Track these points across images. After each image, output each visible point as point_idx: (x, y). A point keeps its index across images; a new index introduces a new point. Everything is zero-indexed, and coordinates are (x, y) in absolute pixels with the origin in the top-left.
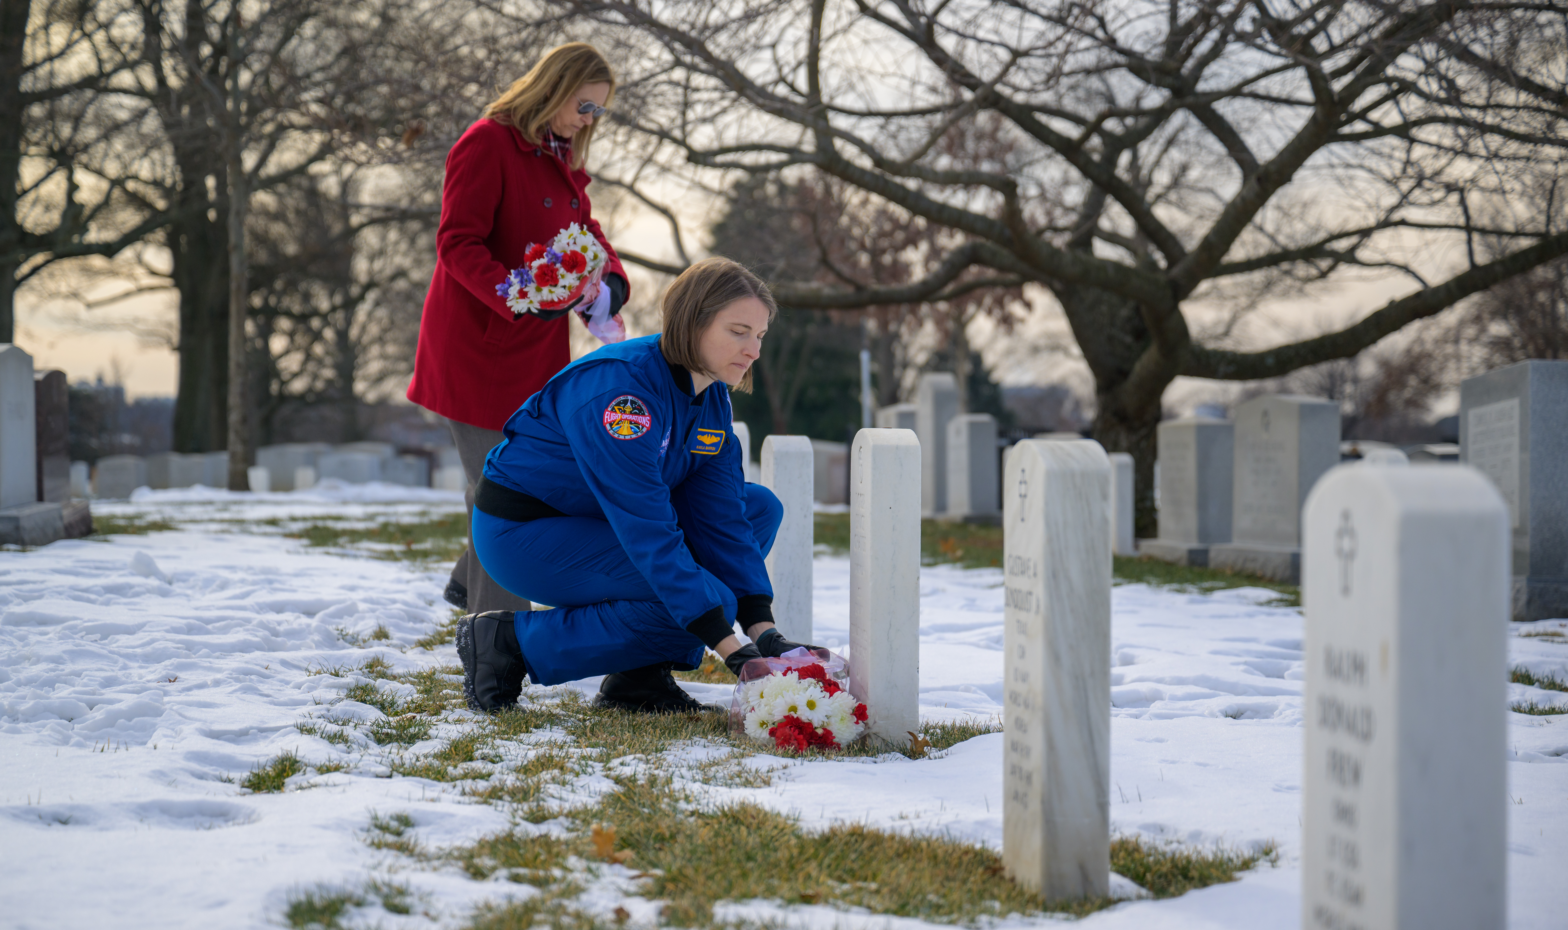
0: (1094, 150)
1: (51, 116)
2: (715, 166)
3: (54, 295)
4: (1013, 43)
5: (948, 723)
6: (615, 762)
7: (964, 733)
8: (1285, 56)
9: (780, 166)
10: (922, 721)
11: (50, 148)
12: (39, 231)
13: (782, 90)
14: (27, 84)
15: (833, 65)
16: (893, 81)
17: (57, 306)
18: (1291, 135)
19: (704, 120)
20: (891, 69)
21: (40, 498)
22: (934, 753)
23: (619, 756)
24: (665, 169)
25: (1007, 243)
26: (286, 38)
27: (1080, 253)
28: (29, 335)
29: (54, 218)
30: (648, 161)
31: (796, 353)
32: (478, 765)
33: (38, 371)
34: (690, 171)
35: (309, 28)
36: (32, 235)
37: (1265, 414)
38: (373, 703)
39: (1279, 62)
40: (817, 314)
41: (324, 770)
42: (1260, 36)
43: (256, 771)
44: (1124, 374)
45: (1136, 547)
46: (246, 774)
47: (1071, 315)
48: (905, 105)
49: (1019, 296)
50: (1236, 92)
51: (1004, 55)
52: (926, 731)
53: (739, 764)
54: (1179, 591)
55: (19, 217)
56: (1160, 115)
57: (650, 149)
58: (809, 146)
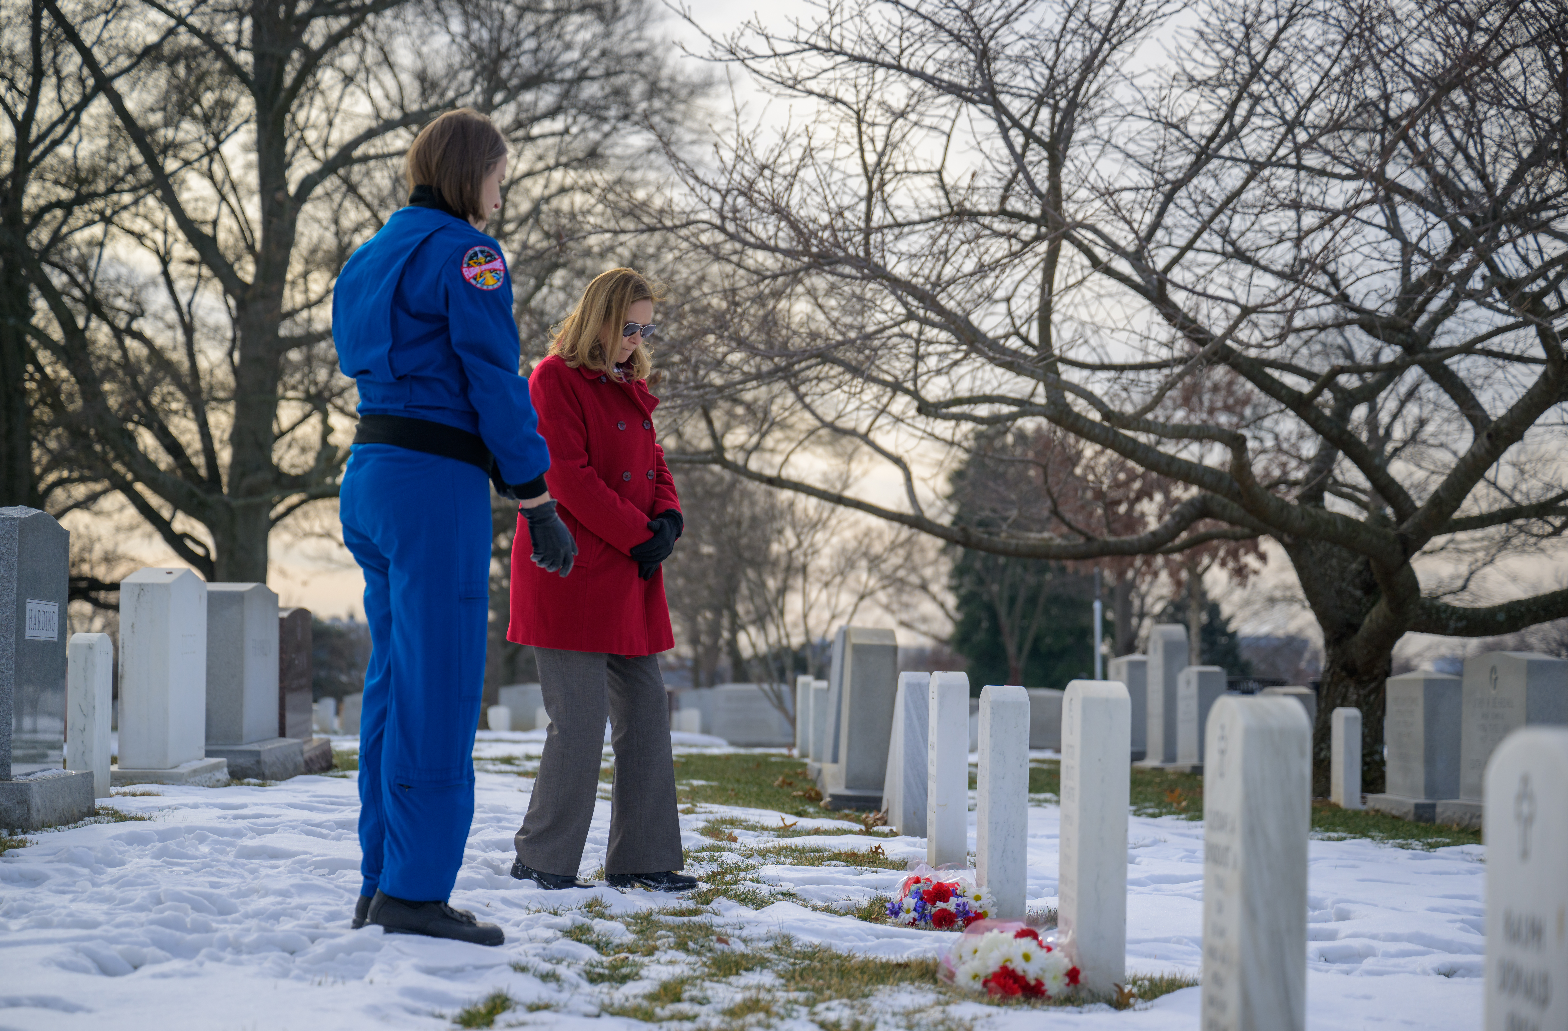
0: (1325, 405)
1: (309, 360)
2: (946, 417)
3: (307, 535)
4: (1242, 301)
5: (1157, 975)
6: (820, 1007)
7: (1171, 986)
8: (1514, 315)
9: (1013, 417)
10: (1129, 973)
11: (307, 392)
12: (294, 472)
13: (1014, 343)
14: (285, 330)
15: (1068, 318)
16: (1123, 336)
17: (311, 545)
18: (1522, 392)
19: (939, 372)
20: (1121, 325)
21: (282, 733)
22: (1140, 1004)
23: (824, 1001)
24: (898, 420)
25: (1236, 496)
26: (538, 287)
27: (1309, 507)
28: (283, 573)
29: (310, 459)
30: (883, 411)
31: (1032, 600)
32: (685, 1007)
33: (284, 609)
34: (921, 422)
35: (559, 277)
36: (287, 476)
37: (1493, 670)
38: (589, 943)
39: (1511, 320)
40: (1053, 563)
41: (534, 1008)
42: (1491, 295)
43: (467, 1007)
44: (1354, 628)
45: (1364, 801)
46: (457, 1011)
47: (1300, 568)
48: (1139, 359)
49: (1254, 548)
50: (1468, 349)
51: (1235, 311)
52: (1134, 983)
53: (944, 1012)
54: (1402, 847)
55: (275, 459)
56: (1394, 371)
57: (885, 400)
58: (1041, 399)
